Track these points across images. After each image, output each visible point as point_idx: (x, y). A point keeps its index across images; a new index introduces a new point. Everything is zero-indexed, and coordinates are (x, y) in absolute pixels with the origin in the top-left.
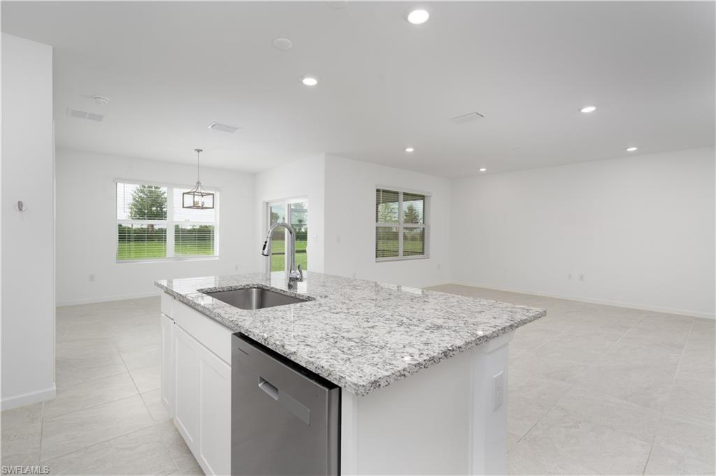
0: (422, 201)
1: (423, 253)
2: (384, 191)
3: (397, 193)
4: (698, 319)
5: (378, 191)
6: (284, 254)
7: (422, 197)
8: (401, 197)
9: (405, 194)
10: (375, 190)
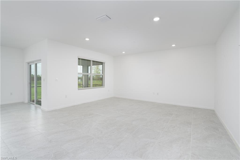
0: (102, 65)
1: (102, 85)
2: (82, 59)
3: (90, 61)
4: (194, 108)
5: (79, 59)
6: (34, 87)
7: (102, 63)
8: (92, 62)
9: (93, 61)
10: (78, 59)
